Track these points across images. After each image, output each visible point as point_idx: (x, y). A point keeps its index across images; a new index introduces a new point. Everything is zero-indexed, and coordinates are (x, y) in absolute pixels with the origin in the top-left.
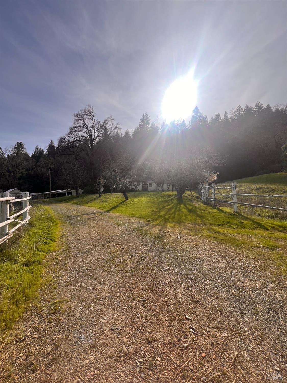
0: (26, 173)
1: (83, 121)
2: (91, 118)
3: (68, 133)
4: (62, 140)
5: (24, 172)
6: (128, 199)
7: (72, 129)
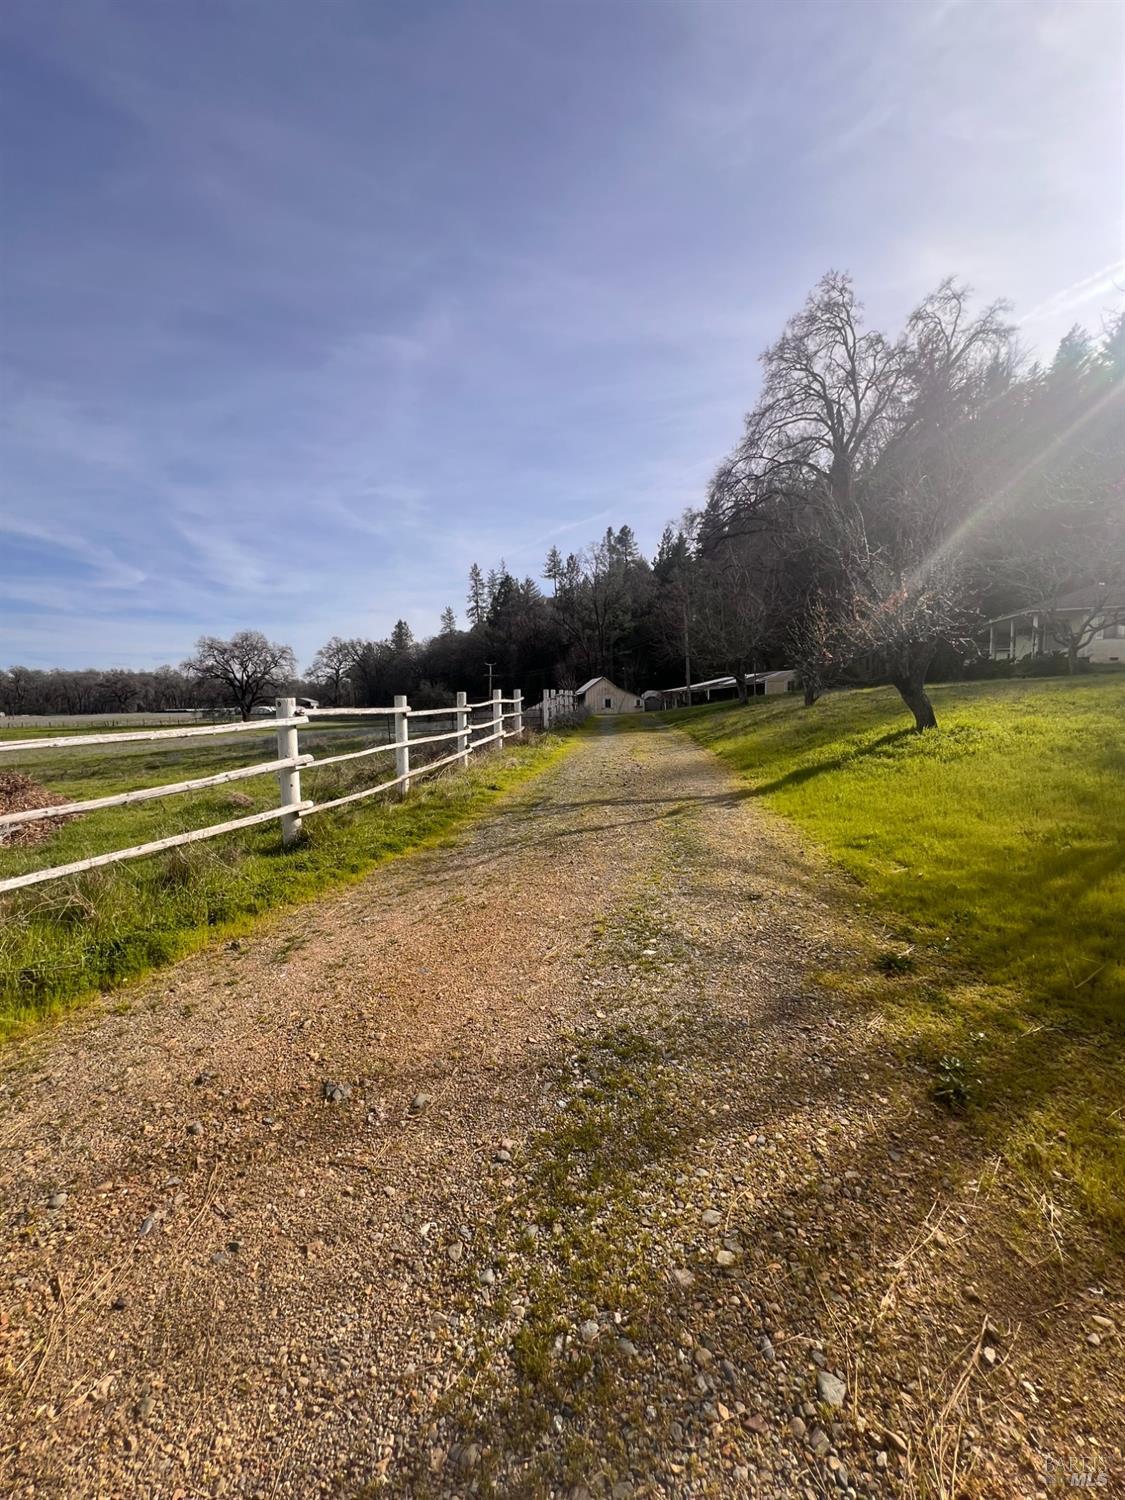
0: (633, 624)
1: (806, 370)
2: (838, 338)
3: (742, 443)
4: (724, 481)
5: (628, 622)
6: (932, 723)
7: (756, 419)
